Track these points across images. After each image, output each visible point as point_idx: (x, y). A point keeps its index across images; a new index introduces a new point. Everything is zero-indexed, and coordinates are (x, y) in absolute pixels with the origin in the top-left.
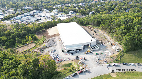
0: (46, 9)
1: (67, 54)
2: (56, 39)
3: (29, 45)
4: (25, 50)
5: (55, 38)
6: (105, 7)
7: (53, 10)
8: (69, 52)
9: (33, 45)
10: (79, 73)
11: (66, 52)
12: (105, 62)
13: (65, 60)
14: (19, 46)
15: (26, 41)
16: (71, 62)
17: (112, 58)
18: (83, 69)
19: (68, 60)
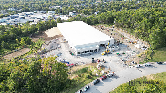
0: (39, 11)
1: (79, 56)
2: (59, 41)
3: (21, 50)
4: (16, 57)
5: (57, 40)
6: (111, 7)
7: (49, 11)
8: (80, 54)
9: (28, 50)
10: (102, 80)
11: (76, 54)
12: (133, 62)
13: (77, 64)
14: (6, 52)
15: (16, 46)
16: (86, 66)
17: (140, 57)
18: (106, 73)
19: (81, 64)
